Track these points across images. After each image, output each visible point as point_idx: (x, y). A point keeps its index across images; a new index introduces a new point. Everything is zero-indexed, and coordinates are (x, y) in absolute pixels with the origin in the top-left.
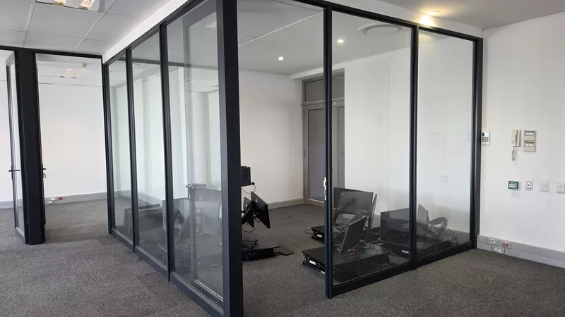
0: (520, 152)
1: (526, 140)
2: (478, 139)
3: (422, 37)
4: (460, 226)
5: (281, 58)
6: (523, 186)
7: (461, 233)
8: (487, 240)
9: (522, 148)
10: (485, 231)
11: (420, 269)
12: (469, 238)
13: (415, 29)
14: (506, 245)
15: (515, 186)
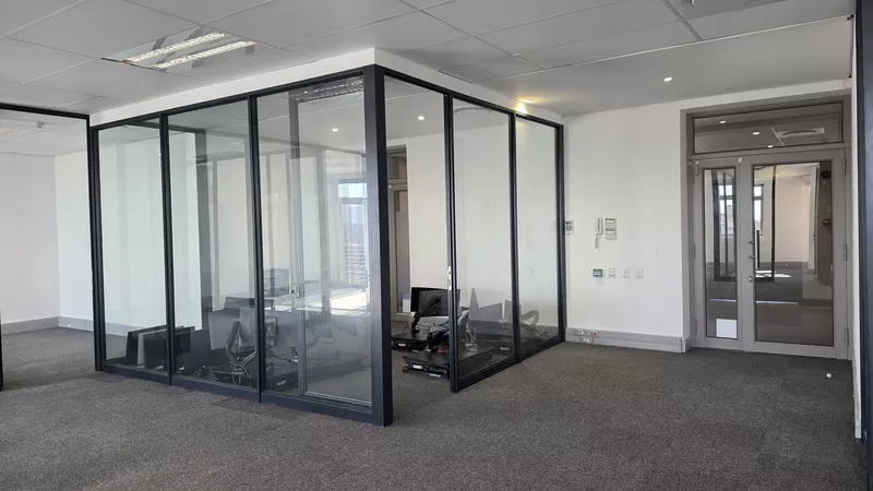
0: (603, 239)
1: (607, 228)
2: (562, 227)
3: (519, 124)
4: (549, 321)
5: (335, 130)
6: (606, 273)
7: (551, 328)
8: (575, 332)
9: (604, 236)
10: (572, 323)
11: (524, 363)
12: (557, 331)
13: (512, 116)
14: (594, 334)
15: (598, 273)
